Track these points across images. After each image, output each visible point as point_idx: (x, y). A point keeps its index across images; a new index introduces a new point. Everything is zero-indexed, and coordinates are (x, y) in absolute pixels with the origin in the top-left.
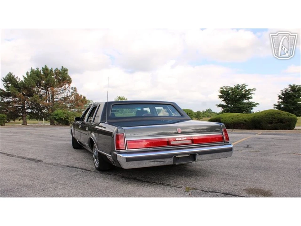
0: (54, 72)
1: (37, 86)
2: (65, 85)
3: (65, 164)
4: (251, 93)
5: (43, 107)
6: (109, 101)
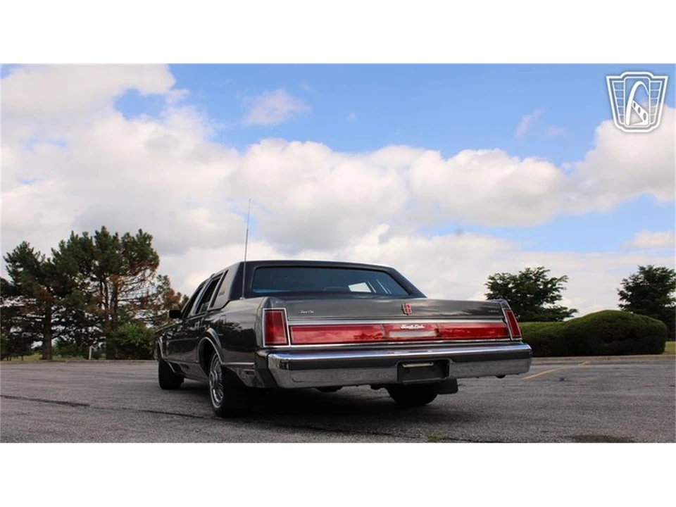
0: (120, 242)
1: (82, 272)
2: (145, 270)
3: (143, 409)
4: (557, 286)
5: (92, 320)
6: (249, 259)
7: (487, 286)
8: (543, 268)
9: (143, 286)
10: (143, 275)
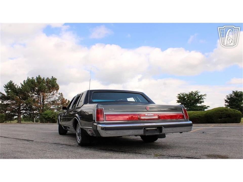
0: (45, 81)
1: (32, 91)
2: (54, 91)
3: (53, 142)
4: (202, 98)
5: (35, 109)
6: (91, 89)
7: (177, 97)
8: (198, 91)
9: (53, 97)
10: (54, 93)
